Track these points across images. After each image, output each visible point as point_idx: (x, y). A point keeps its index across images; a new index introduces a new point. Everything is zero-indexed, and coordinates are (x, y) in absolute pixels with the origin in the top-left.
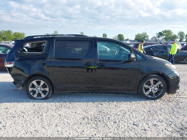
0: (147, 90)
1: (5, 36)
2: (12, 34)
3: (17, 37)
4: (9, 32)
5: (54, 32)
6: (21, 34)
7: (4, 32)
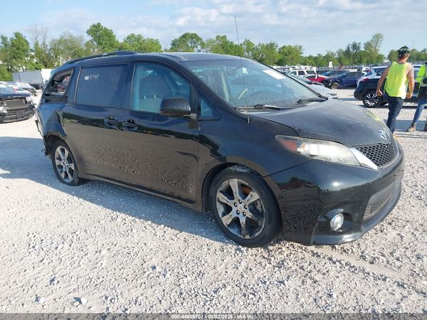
0: (228, 209)
1: (262, 56)
2: (277, 50)
3: (286, 55)
4: (271, 47)
5: (374, 37)
6: (295, 48)
7: (262, 48)
